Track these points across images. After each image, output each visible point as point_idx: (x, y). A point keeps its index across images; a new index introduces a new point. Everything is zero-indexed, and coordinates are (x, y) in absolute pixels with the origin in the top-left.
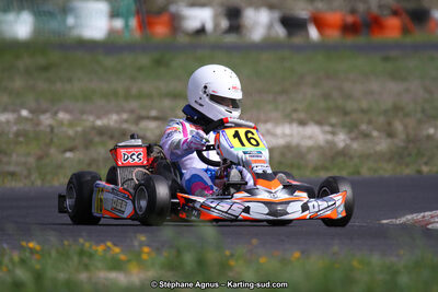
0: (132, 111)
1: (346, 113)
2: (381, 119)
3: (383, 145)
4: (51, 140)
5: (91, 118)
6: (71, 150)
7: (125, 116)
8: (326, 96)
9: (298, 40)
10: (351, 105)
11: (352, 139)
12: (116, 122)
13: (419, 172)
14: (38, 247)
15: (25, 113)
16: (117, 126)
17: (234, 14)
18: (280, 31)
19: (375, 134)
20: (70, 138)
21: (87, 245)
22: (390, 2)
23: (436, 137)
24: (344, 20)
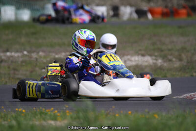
1: (162, 51)
2: (176, 53)
3: (177, 64)
4: (36, 64)
5: (54, 54)
6: (44, 68)
8: (154, 44)
9: (142, 20)
10: (164, 47)
11: (164, 62)
12: (64, 56)
13: (192, 76)
14: (24, 111)
15: (25, 53)
17: (116, 10)
18: (135, 16)
19: (174, 60)
20: (44, 63)
21: (44, 109)
22: (182, 2)
24: (162, 11)
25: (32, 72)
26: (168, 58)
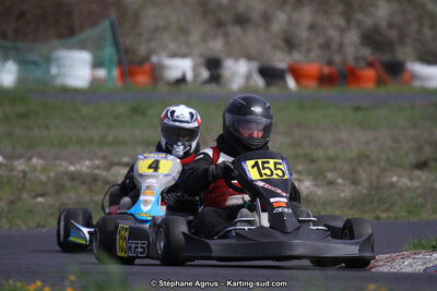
0: (105, 158)
1: (313, 161)
2: (346, 167)
3: (347, 192)
4: (24, 185)
5: (64, 164)
6: (42, 195)
7: (97, 162)
8: (296, 144)
9: (274, 90)
10: (319, 153)
11: (317, 185)
12: (88, 167)
13: (378, 218)
16: (89, 171)
17: (214, 65)
18: (259, 82)
19: (340, 181)
20: (42, 183)
22: (367, 53)
23: (400, 184)
24: (320, 70)
25: (12, 202)
26: (325, 176)
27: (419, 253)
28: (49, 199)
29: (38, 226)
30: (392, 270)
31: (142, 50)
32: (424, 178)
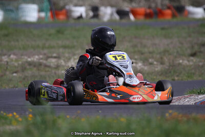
0: (45, 54)
1: (142, 54)
2: (158, 56)
3: (159, 68)
4: (7, 68)
5: (26, 57)
6: (16, 72)
7: (41, 56)
8: (135, 46)
9: (124, 21)
10: (146, 50)
11: (144, 65)
12: (37, 59)
13: (174, 80)
16: (37, 61)
17: (95, 9)
18: (117, 17)
19: (155, 63)
20: (15, 67)
22: (167, 2)
23: (184, 64)
24: (145, 11)
25: (2, 76)
26: (148, 61)
27: (192, 96)
28: (19, 74)
29: (14, 87)
30: (180, 104)
31: (62, 4)
32: (194, 60)
